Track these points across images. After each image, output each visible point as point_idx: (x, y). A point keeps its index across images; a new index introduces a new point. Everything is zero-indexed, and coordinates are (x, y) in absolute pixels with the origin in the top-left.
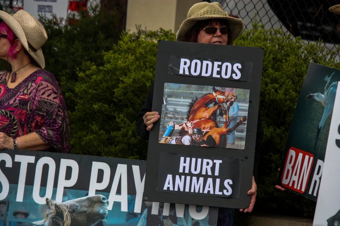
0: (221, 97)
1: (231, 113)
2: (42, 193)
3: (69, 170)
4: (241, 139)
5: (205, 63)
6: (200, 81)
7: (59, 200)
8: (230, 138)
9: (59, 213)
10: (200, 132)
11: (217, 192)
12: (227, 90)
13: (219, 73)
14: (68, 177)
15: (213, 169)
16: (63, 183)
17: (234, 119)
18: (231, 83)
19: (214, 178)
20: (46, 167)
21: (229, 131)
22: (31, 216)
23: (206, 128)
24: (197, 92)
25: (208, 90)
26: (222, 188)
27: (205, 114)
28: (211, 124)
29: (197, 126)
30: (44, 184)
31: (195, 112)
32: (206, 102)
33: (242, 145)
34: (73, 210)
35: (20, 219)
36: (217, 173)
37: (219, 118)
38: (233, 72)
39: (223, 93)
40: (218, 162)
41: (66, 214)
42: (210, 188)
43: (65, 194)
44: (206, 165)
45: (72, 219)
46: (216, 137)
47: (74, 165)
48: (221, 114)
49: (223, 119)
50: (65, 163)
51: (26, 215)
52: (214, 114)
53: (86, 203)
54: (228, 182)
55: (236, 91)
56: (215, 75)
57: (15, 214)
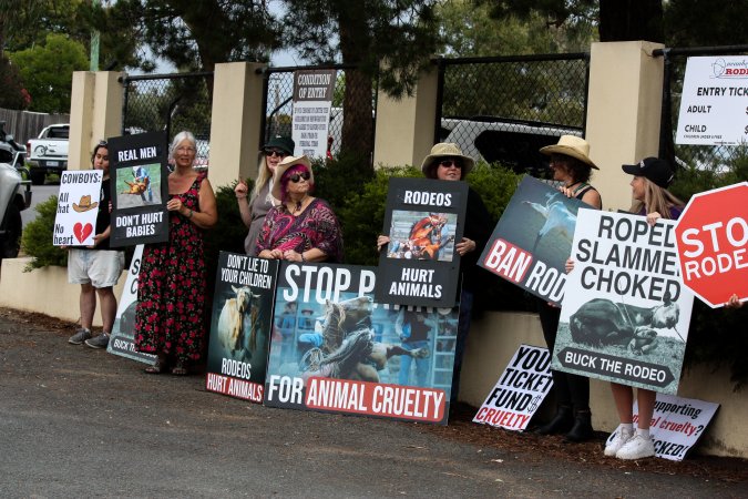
0: (435, 220)
1: (443, 233)
2: (323, 296)
3: (343, 277)
4: (449, 253)
5: (424, 194)
6: (419, 208)
7: (336, 301)
8: (441, 253)
9: (336, 311)
10: (418, 248)
11: (430, 296)
12: (440, 215)
13: (434, 201)
14: (343, 283)
15: (427, 277)
16: (339, 287)
17: (445, 237)
18: (443, 209)
19: (428, 284)
20: (326, 275)
21: (441, 247)
22: (315, 313)
23: (423, 245)
24: (417, 216)
25: (426, 215)
26: (434, 292)
27: (423, 234)
28: (427, 242)
29: (417, 244)
30: (324, 288)
31: (415, 232)
32: (424, 224)
33: (449, 258)
34: (347, 309)
35: (307, 315)
36: (430, 281)
37: (433, 237)
38: (445, 200)
39: (437, 218)
40: (431, 272)
41: (341, 311)
42: (425, 292)
43: (340, 296)
44: (422, 274)
45: (347, 316)
46: (431, 252)
47: (347, 273)
48: (435, 234)
49: (437, 238)
50: (340, 271)
51: (311, 312)
52: (430, 234)
53: (357, 303)
54: (438, 287)
55: (447, 216)
56: (431, 203)
57: (303, 312)
